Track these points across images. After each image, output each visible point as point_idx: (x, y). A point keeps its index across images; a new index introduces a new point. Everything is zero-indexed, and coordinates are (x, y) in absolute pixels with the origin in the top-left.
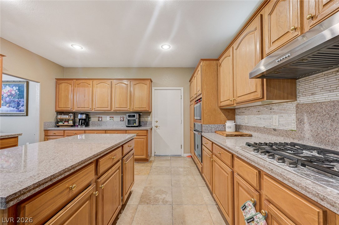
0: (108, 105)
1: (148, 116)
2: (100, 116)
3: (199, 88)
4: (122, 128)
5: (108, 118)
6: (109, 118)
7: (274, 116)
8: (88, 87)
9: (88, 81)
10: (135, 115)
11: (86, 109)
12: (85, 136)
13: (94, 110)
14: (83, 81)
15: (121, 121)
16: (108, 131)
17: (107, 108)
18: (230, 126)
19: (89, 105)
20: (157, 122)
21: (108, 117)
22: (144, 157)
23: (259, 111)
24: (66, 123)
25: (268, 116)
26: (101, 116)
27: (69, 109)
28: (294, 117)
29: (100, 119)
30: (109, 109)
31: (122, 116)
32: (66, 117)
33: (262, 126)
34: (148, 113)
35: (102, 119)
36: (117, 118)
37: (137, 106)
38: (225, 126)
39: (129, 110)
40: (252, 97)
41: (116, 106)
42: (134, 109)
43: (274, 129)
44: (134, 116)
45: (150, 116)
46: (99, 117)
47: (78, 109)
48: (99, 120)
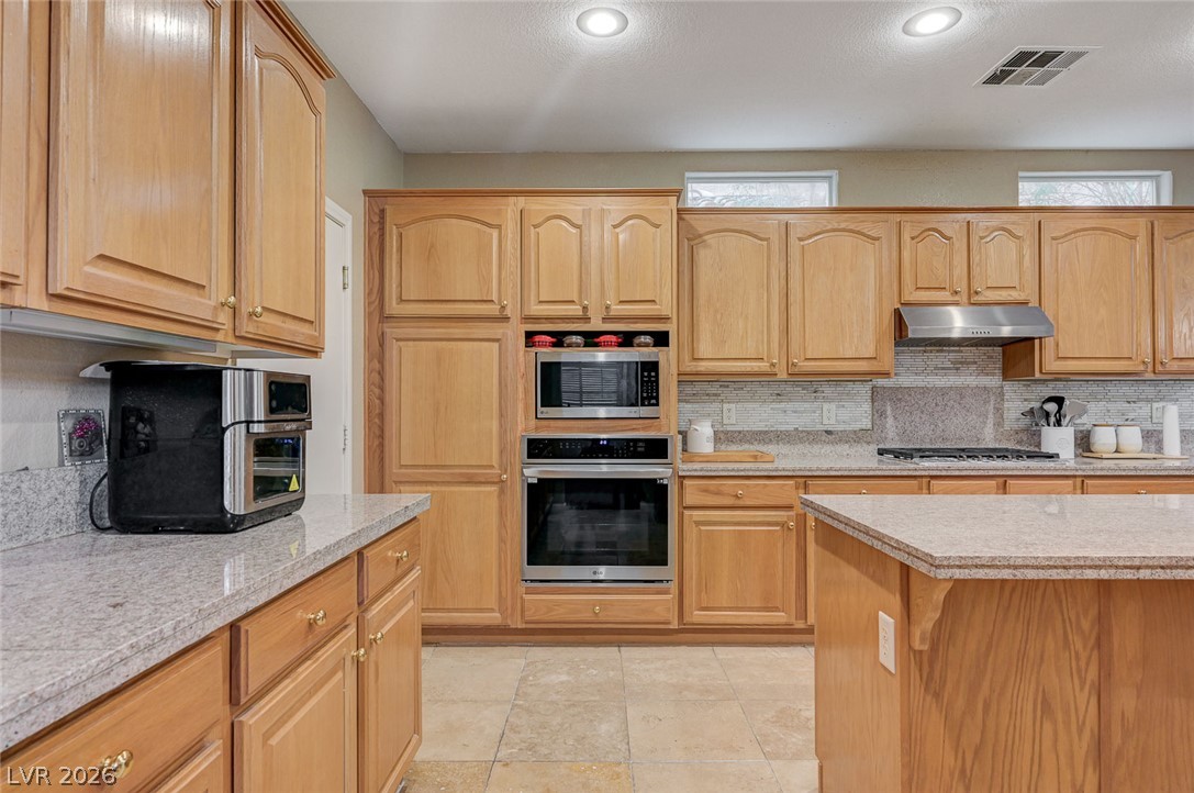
7: (826, 406)
23: (778, 395)
25: (807, 405)
28: (867, 407)
33: (791, 428)
40: (863, 366)
43: (826, 431)
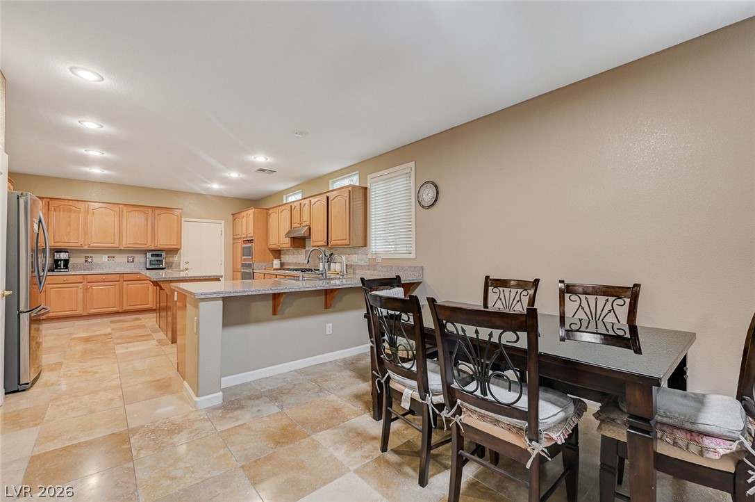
0: (114, 240)
2: (89, 255)
3: (251, 230)
5: (105, 258)
6: (107, 258)
9: (74, 202)
10: (162, 254)
11: (72, 244)
13: (87, 245)
14: (66, 202)
15: (128, 262)
18: (276, 263)
19: (78, 239)
20: (187, 263)
21: (104, 256)
26: (91, 255)
29: (90, 260)
30: (115, 245)
31: (130, 255)
34: (175, 251)
35: (92, 260)
36: (121, 259)
37: (162, 242)
38: (272, 264)
39: (150, 247)
40: (288, 246)
42: (159, 246)
45: (176, 254)
46: (86, 257)
47: (57, 244)
48: (86, 261)
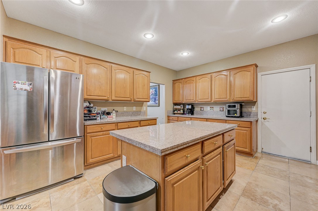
0: (208, 97)
1: (252, 107)
4: (222, 117)
5: (207, 108)
6: (210, 108)
8: (192, 83)
9: (192, 78)
10: (236, 105)
11: (191, 101)
12: (191, 122)
13: (197, 101)
14: (189, 79)
15: (220, 111)
16: (209, 120)
17: (208, 100)
19: (194, 98)
20: (265, 113)
22: (248, 151)
24: (179, 112)
26: (203, 106)
27: (181, 101)
29: (202, 109)
30: (209, 100)
31: (221, 106)
32: (179, 107)
34: (253, 103)
35: (203, 109)
36: (217, 108)
37: (238, 96)
39: (229, 100)
41: (216, 97)
42: (235, 99)
44: (234, 106)
45: (254, 106)
47: (186, 101)
48: (201, 110)
